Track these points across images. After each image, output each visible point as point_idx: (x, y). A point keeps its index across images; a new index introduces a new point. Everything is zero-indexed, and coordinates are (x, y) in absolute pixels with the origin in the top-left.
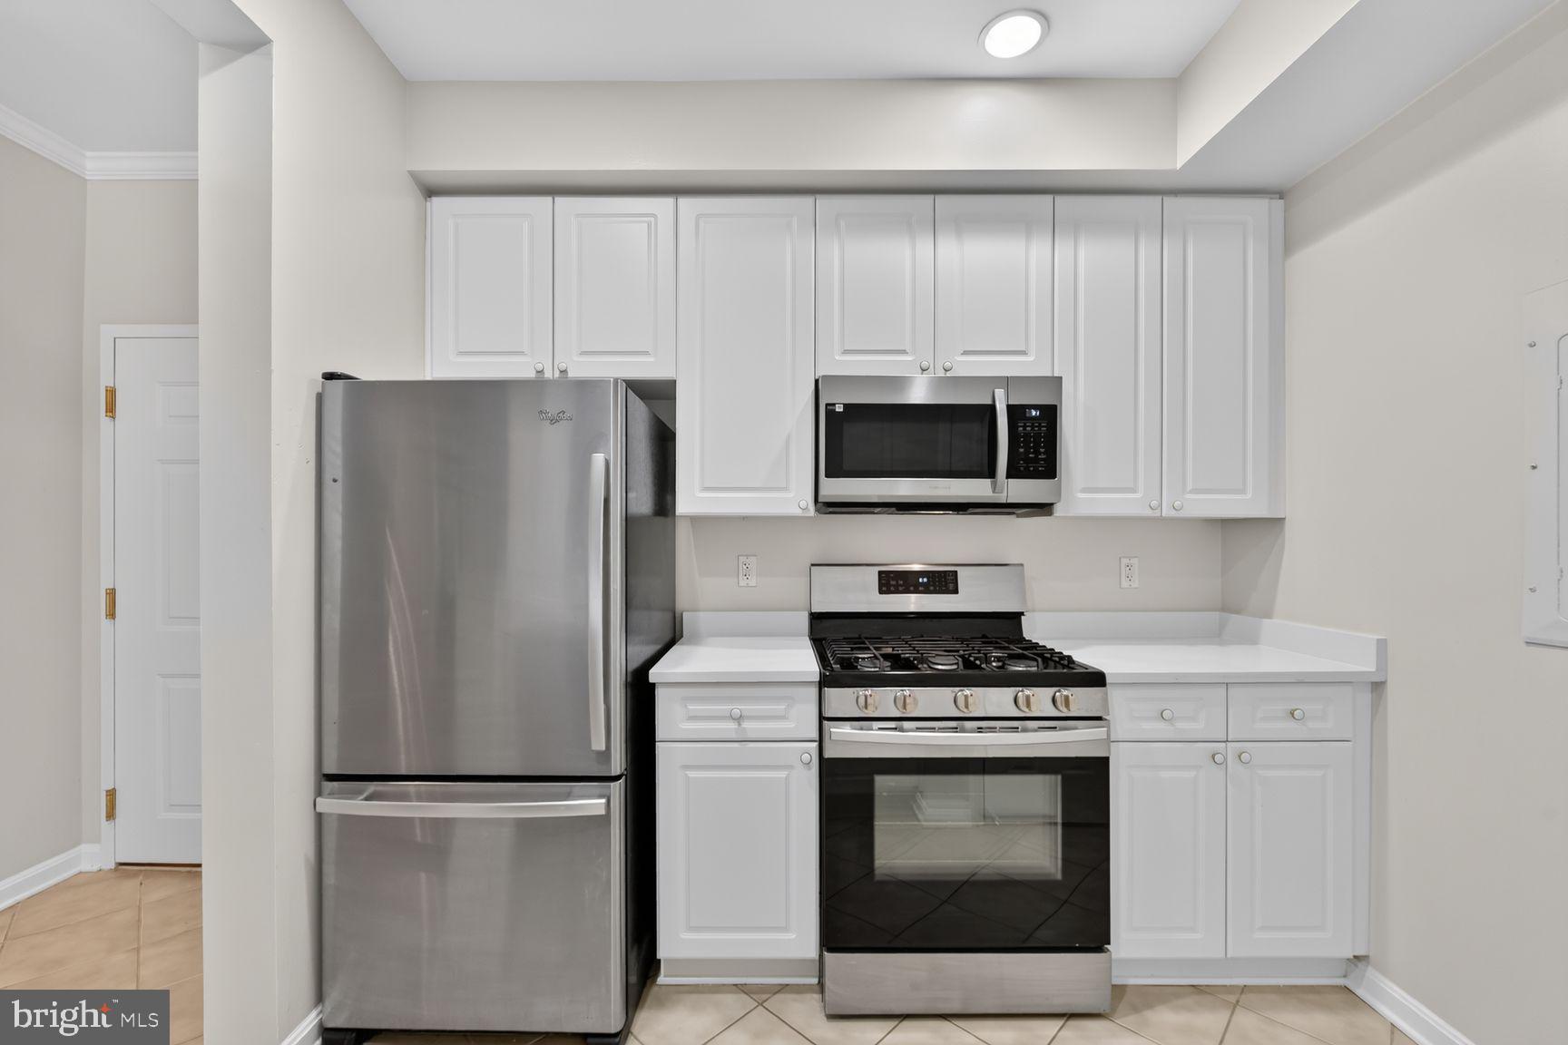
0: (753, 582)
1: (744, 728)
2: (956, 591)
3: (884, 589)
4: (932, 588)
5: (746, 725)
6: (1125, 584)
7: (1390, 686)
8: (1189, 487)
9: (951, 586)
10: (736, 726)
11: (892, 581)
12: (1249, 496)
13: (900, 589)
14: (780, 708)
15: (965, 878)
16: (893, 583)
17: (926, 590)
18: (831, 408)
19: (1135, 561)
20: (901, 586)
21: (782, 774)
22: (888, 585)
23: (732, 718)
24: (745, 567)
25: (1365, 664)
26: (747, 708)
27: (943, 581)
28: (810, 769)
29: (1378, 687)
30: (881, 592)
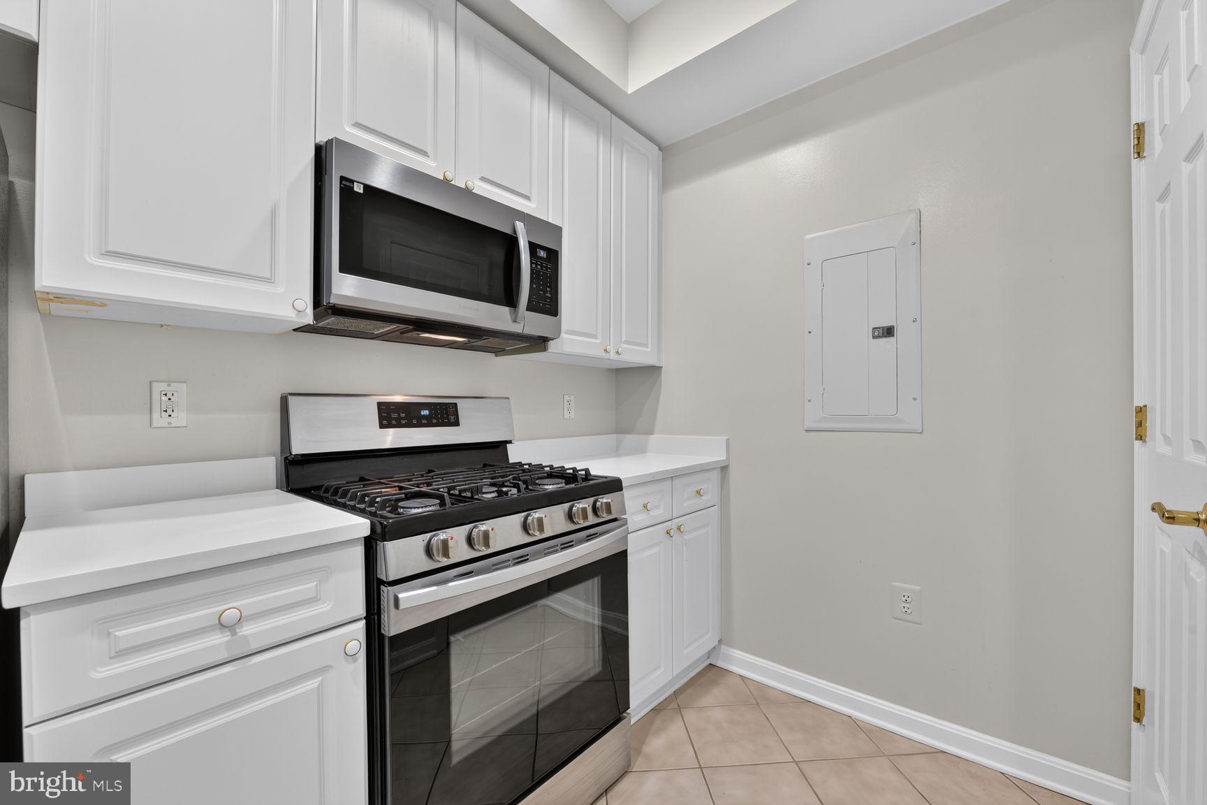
0: (180, 418)
1: (245, 637)
2: (456, 423)
3: (385, 422)
4: (434, 421)
5: (247, 630)
6: (567, 416)
7: (731, 468)
8: (623, 339)
9: (452, 418)
10: (229, 638)
11: (391, 415)
12: (649, 350)
13: (403, 422)
14: (306, 587)
15: (534, 710)
16: (394, 415)
17: (429, 423)
18: (348, 184)
19: (572, 397)
20: (403, 418)
21: (313, 684)
22: (389, 418)
23: (222, 626)
24: (164, 398)
25: (719, 456)
26: (248, 602)
27: (444, 414)
28: (355, 660)
29: (724, 469)
30: (382, 426)
